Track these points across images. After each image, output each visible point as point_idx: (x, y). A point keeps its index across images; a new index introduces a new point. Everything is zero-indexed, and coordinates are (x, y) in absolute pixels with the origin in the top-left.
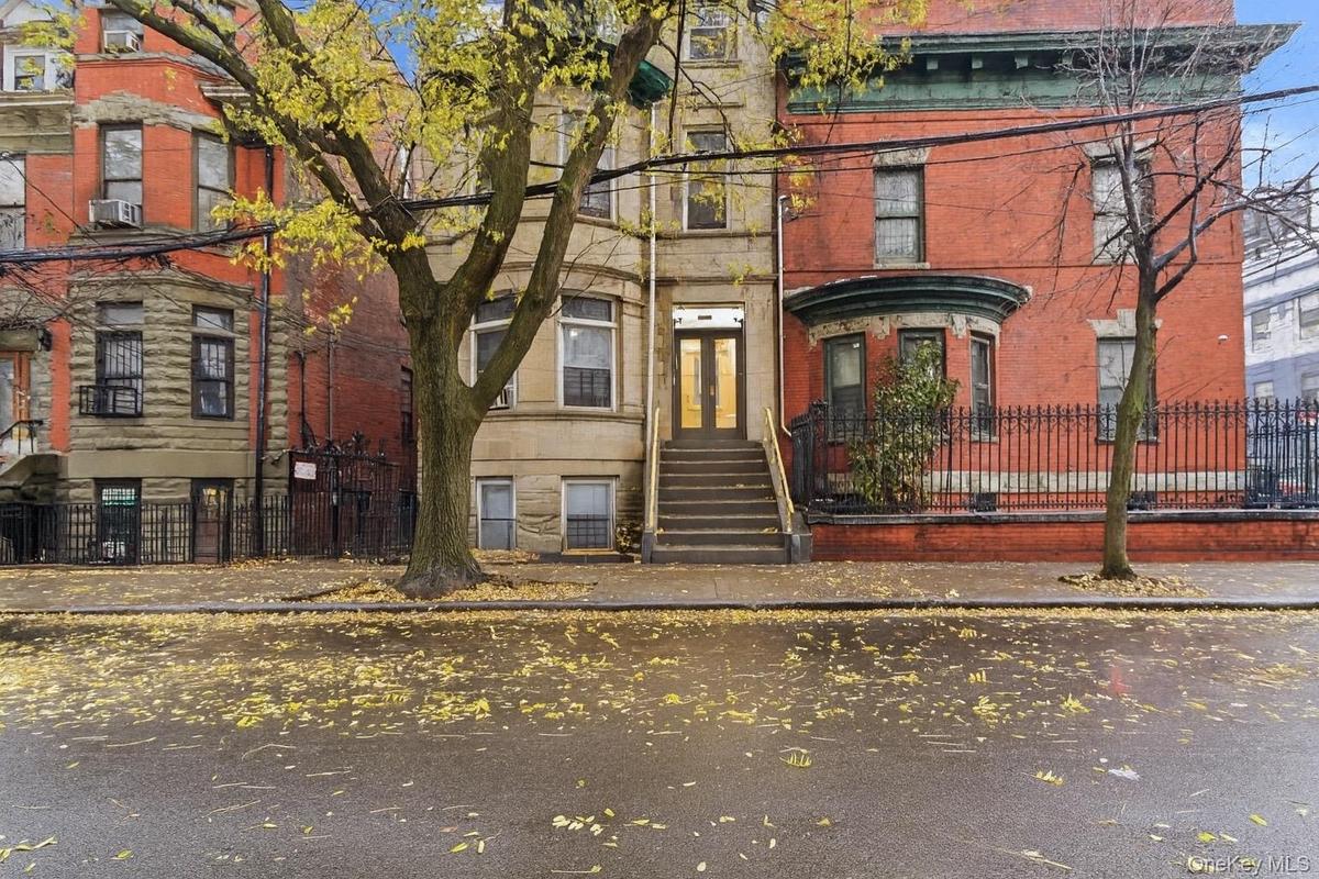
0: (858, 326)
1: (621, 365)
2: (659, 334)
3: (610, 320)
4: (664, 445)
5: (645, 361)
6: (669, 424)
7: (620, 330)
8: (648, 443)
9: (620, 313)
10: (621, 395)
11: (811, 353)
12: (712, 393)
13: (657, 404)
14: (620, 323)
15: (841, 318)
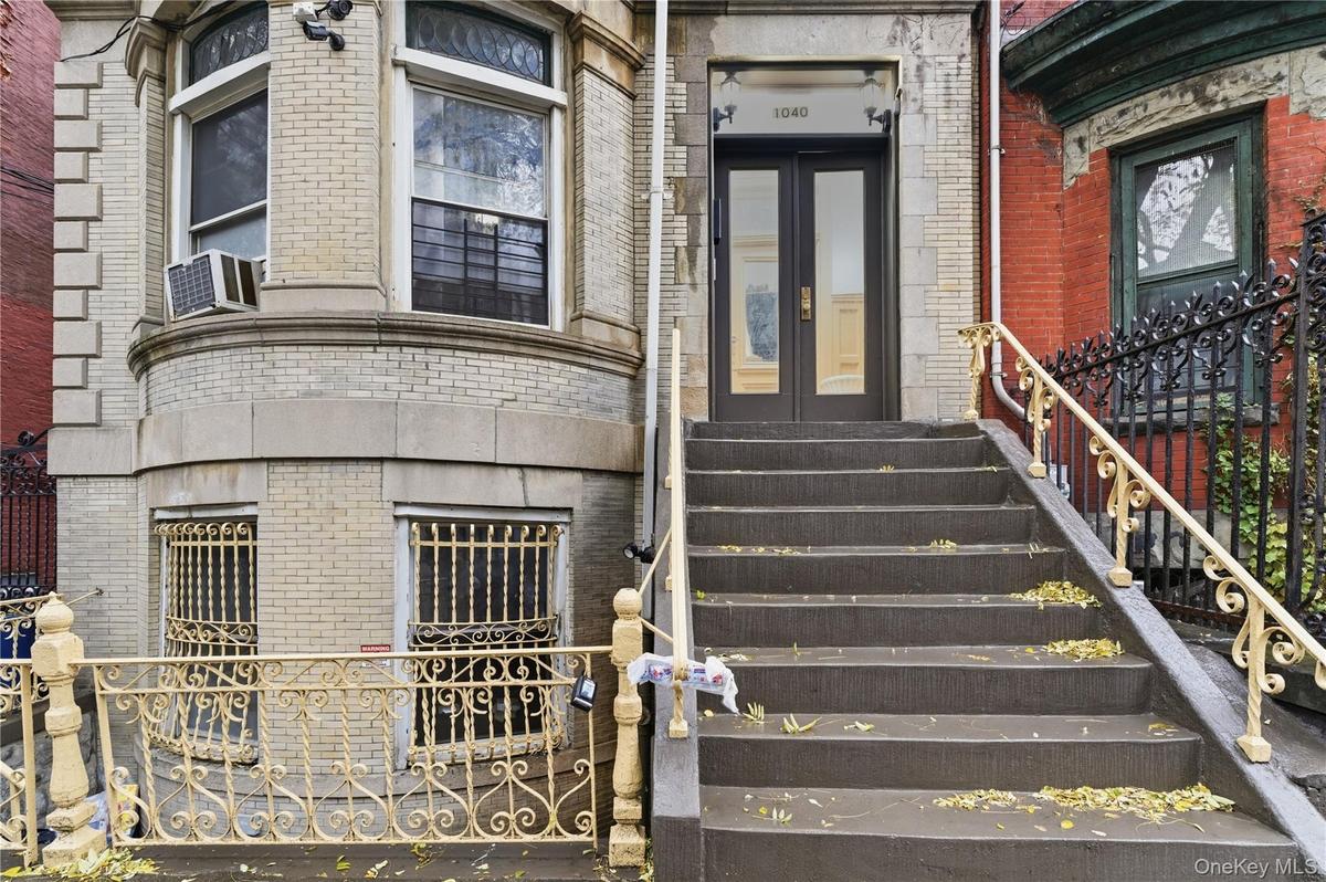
0: (1243, 87)
1: (576, 207)
2: (677, 142)
3: (548, 81)
4: (694, 431)
5: (639, 212)
6: (702, 379)
7: (574, 112)
8: (650, 424)
9: (576, 67)
10: (576, 292)
11: (1074, 191)
12: (807, 306)
13: (670, 322)
14: (574, 90)
15: (1185, 74)
